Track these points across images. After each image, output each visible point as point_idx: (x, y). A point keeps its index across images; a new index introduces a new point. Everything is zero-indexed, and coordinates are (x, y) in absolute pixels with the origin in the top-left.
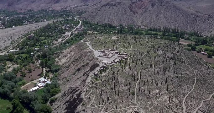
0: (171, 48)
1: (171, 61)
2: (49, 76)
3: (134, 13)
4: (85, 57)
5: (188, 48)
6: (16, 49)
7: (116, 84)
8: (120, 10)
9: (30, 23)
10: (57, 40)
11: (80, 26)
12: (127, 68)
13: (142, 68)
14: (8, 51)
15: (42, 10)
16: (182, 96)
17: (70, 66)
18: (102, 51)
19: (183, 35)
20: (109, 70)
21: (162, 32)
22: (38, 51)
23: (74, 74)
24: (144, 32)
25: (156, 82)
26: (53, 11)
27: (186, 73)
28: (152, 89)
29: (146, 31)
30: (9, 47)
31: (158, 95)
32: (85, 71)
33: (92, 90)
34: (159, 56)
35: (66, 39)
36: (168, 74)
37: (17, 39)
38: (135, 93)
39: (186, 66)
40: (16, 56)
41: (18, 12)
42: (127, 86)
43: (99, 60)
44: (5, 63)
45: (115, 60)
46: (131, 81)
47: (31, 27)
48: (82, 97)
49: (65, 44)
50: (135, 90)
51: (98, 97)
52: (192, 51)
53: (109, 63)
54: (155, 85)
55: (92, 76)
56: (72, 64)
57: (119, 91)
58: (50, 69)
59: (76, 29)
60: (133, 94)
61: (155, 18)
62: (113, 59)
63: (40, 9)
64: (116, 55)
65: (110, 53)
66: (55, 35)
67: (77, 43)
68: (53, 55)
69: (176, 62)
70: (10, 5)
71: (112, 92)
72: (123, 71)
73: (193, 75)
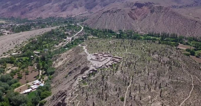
0: (168, 52)
1: (166, 65)
2: (43, 79)
3: (134, 19)
4: (78, 60)
5: (187, 52)
6: (19, 53)
7: (104, 89)
8: (120, 16)
9: (36, 29)
10: (57, 45)
11: (82, 32)
12: (119, 72)
13: (135, 72)
14: (11, 54)
15: (50, 18)
16: (176, 103)
17: (64, 69)
18: (96, 55)
19: (182, 40)
20: (98, 73)
21: (160, 37)
22: (38, 54)
23: (66, 77)
24: (143, 38)
25: (149, 87)
26: (60, 19)
27: (183, 79)
28: (144, 95)
29: (144, 36)
30: (12, 50)
31: (150, 102)
32: (76, 74)
33: (77, 95)
34: (154, 60)
35: (66, 44)
36: (162, 79)
37: (21, 43)
38: (125, 99)
39: (182, 71)
40: (17, 59)
41: (29, 19)
42: (116, 91)
43: (90, 63)
44: (5, 65)
45: (107, 63)
46: (121, 86)
47: (36, 33)
48: (65, 102)
49: (65, 47)
50: (125, 95)
51: (83, 102)
52: (190, 56)
53: (100, 66)
54: (147, 90)
55: (80, 79)
56: (66, 67)
57: (107, 96)
58: (46, 71)
59: (77, 34)
60: (122, 100)
61: (154, 24)
62: (105, 62)
63: (48, 17)
64: (109, 58)
65: (104, 56)
66: (57, 40)
67: (75, 47)
68: (51, 58)
69: (172, 67)
70: (22, 14)
71: (99, 97)
72: (113, 75)
73: (190, 80)
